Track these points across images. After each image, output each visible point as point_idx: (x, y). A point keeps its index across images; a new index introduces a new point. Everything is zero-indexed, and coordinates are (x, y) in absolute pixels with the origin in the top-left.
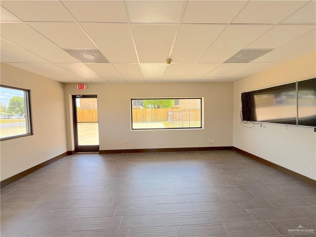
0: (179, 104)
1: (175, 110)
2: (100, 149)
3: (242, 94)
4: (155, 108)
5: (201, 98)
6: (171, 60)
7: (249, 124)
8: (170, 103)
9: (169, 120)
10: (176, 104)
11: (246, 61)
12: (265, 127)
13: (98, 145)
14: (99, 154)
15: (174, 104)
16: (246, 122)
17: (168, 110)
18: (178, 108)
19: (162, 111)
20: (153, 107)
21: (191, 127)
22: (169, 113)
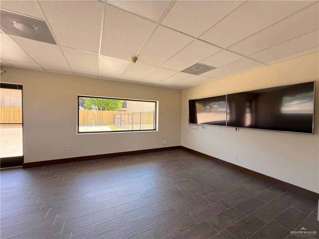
0: (126, 107)
1: (122, 112)
2: (25, 162)
3: (190, 101)
4: (99, 109)
5: (156, 102)
6: (137, 59)
7: (194, 126)
8: (117, 105)
9: (116, 123)
10: (123, 107)
11: (197, 73)
12: (205, 128)
13: (22, 155)
14: (23, 168)
15: (122, 106)
16: (192, 124)
17: (115, 112)
18: (126, 111)
19: (108, 113)
20: (98, 109)
21: (141, 129)
22: (117, 116)
